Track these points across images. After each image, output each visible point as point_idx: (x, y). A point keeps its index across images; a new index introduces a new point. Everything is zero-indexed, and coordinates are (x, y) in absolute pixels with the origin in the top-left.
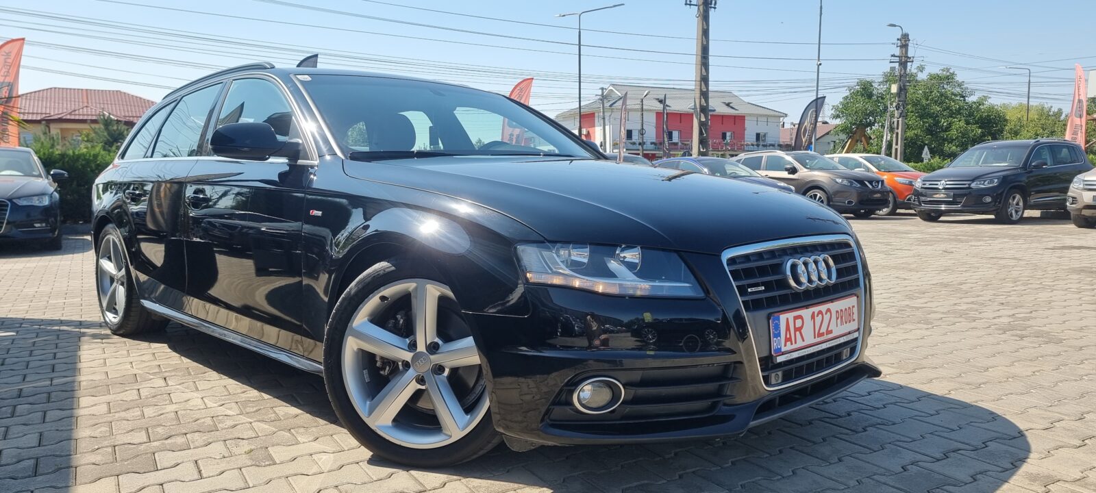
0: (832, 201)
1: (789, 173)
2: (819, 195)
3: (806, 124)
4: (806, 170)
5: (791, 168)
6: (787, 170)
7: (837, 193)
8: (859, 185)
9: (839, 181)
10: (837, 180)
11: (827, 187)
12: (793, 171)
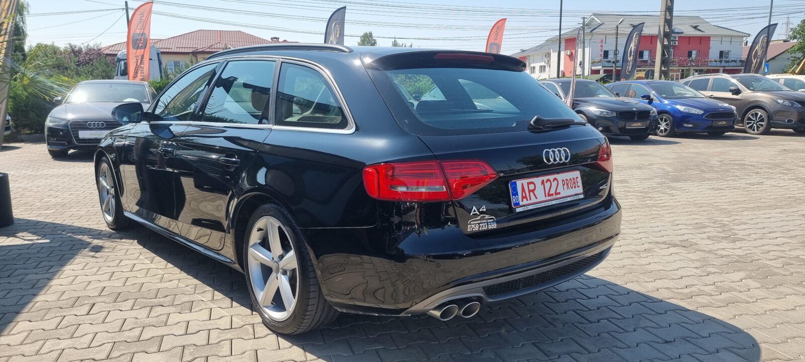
0: (772, 120)
1: (733, 94)
2: (760, 114)
3: (757, 48)
4: (749, 91)
5: (735, 90)
6: (731, 91)
7: (777, 112)
8: (800, 106)
9: (781, 101)
10: (779, 101)
11: (768, 107)
12: (737, 92)
